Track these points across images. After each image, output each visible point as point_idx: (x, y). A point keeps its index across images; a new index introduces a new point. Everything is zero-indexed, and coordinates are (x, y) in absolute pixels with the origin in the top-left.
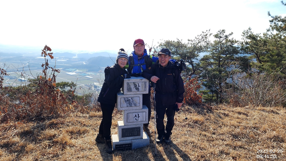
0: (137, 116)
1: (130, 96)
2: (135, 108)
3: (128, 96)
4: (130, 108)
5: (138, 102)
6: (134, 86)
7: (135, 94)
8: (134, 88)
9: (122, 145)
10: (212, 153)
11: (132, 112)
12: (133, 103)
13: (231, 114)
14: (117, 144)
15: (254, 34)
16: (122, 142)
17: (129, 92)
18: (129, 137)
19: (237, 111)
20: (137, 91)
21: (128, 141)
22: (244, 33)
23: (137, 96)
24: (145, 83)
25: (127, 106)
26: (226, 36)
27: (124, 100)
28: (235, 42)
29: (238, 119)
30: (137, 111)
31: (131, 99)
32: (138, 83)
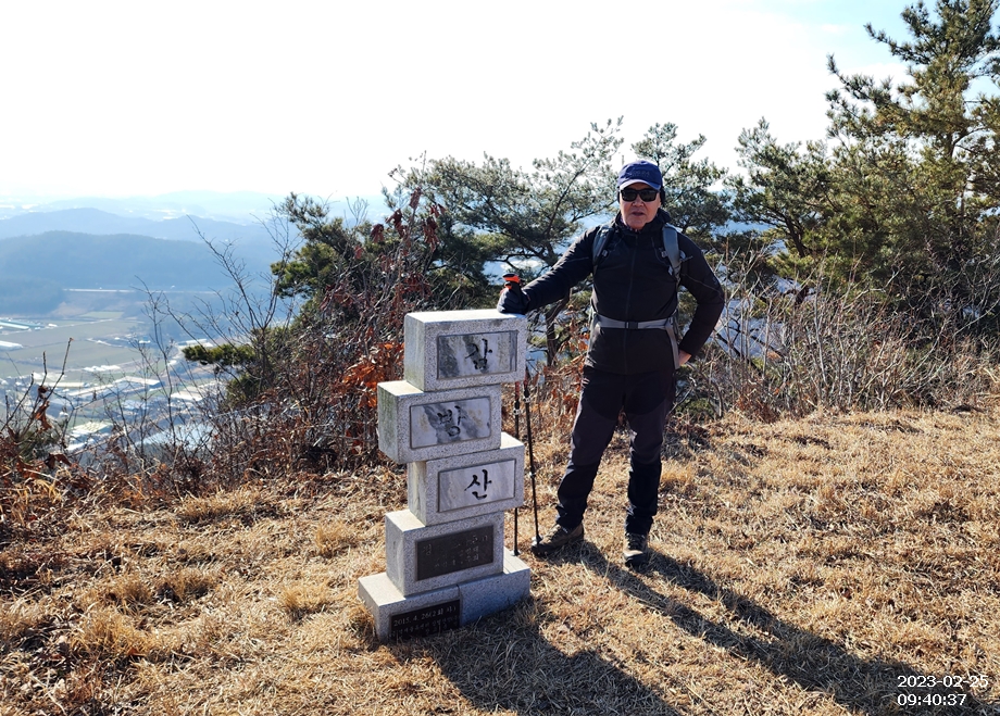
0: (481, 479)
1: (452, 395)
2: (472, 446)
3: (441, 397)
4: (454, 448)
5: (485, 418)
6: (469, 350)
7: (469, 387)
8: (469, 360)
9: (419, 612)
10: (767, 590)
11: (459, 465)
12: (464, 425)
13: (773, 445)
14: (394, 611)
15: (777, 144)
16: (417, 598)
17: (447, 377)
18: (446, 576)
19: (791, 433)
20: (478, 372)
21: (446, 591)
22: (743, 141)
23: (479, 392)
24: (513, 336)
25: (440, 442)
26: (682, 152)
27: (426, 416)
28: (715, 176)
29: (802, 462)
30: (482, 458)
31: (455, 411)
32: (485, 336)
